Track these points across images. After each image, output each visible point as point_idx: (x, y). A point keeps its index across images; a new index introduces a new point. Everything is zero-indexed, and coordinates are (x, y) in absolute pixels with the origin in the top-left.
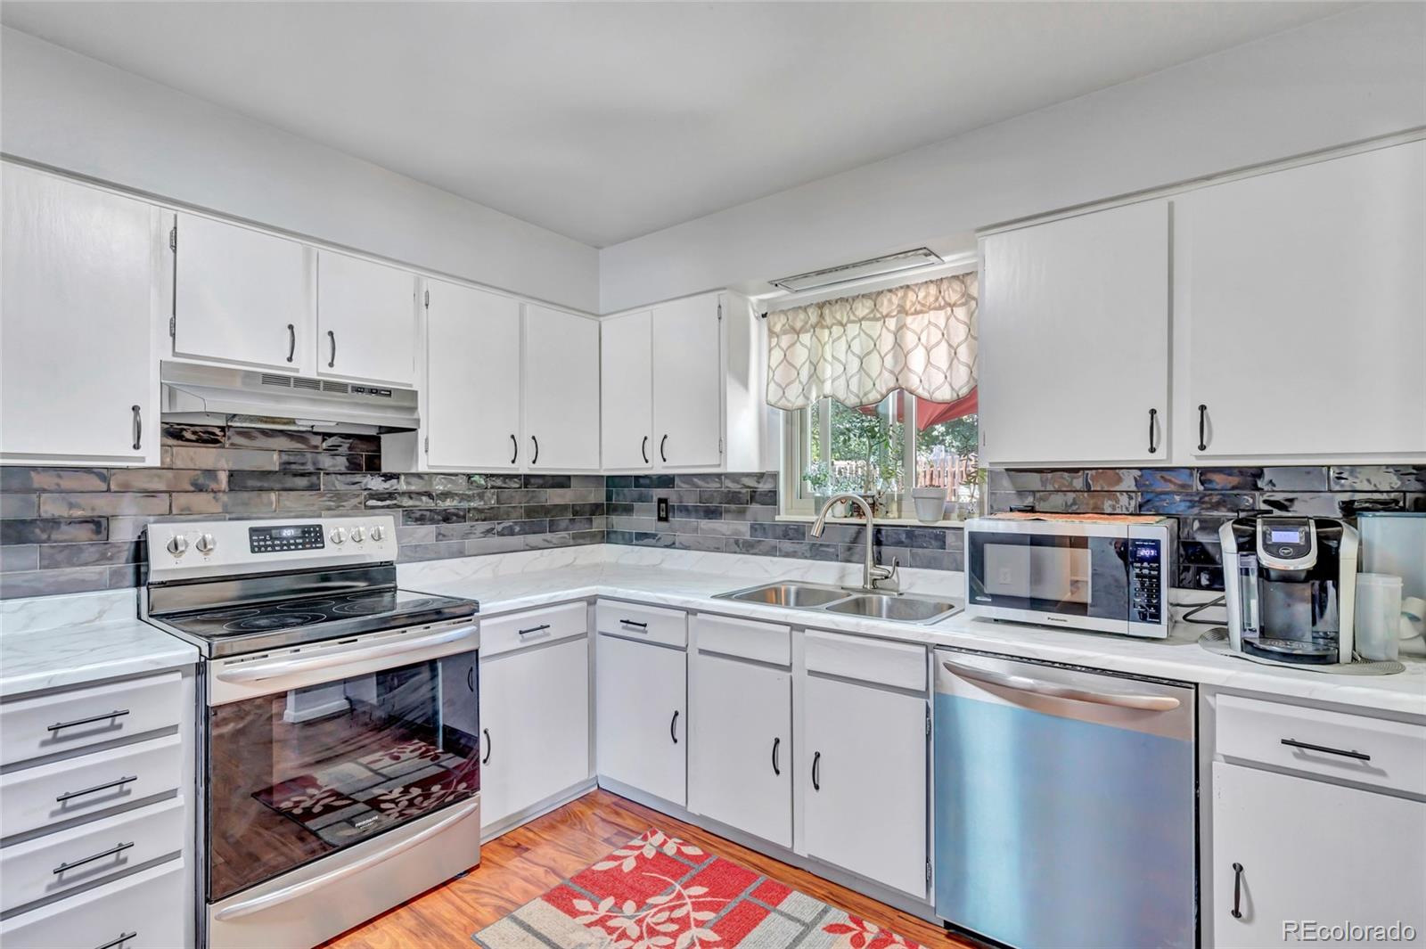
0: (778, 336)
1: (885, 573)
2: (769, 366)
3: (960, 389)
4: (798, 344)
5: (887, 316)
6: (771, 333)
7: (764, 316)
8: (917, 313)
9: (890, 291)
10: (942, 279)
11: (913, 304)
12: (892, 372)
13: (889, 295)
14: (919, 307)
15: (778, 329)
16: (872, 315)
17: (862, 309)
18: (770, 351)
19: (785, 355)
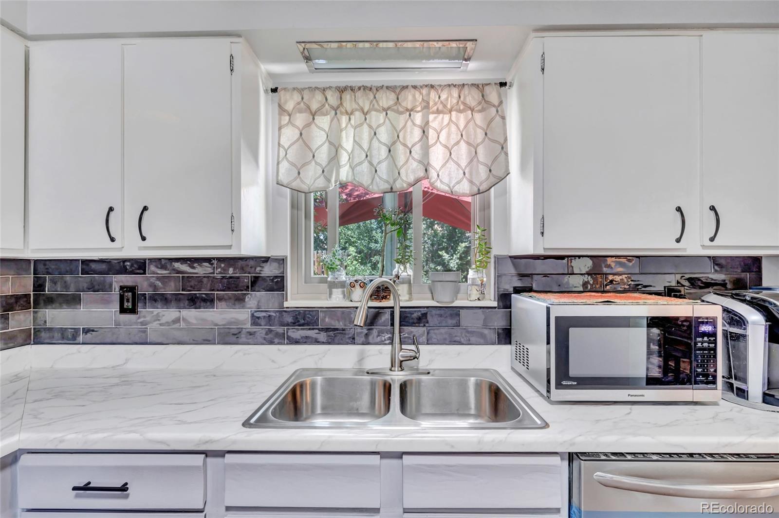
0: (290, 115)
1: (413, 354)
2: (279, 144)
3: (481, 184)
4: (313, 126)
5: (412, 110)
6: (282, 109)
7: (274, 90)
8: (438, 112)
9: (415, 87)
10: (464, 85)
11: (435, 104)
12: (420, 162)
13: (413, 90)
14: (441, 107)
15: (290, 106)
16: (395, 108)
17: (386, 99)
18: (280, 129)
19: (301, 134)
